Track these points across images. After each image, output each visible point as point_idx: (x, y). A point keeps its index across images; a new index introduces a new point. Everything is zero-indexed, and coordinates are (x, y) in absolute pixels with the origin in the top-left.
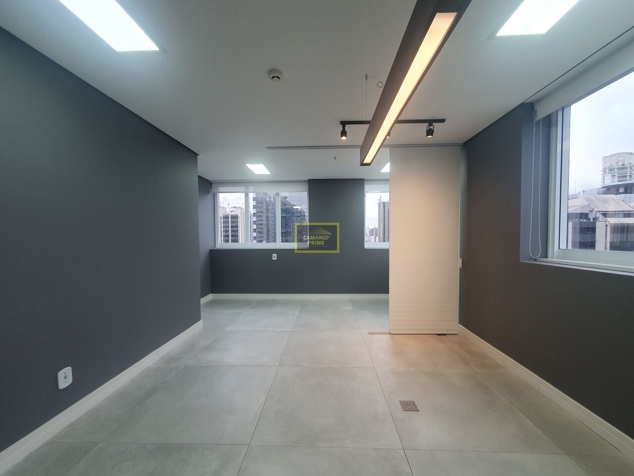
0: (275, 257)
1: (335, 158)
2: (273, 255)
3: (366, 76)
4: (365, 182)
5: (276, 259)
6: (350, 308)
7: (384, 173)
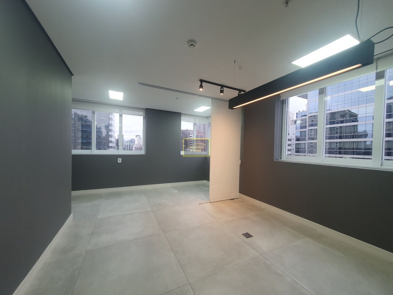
0: (120, 160)
1: (177, 98)
2: (119, 159)
3: (235, 61)
4: (182, 115)
5: (120, 162)
6: (176, 191)
7: (196, 112)
